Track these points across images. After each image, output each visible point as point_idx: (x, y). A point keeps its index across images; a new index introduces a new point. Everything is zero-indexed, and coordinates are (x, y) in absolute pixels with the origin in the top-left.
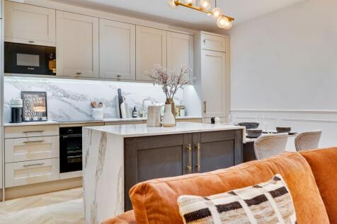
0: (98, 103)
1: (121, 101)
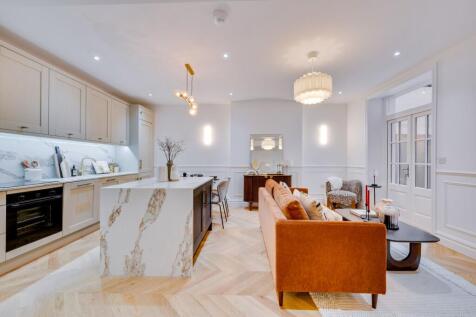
0: (30, 162)
1: (60, 160)
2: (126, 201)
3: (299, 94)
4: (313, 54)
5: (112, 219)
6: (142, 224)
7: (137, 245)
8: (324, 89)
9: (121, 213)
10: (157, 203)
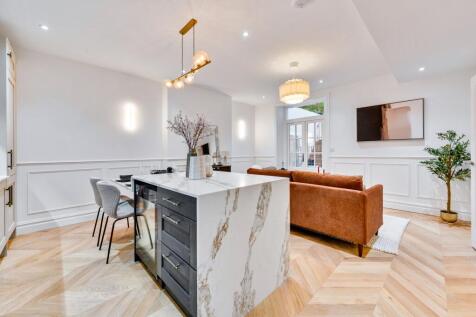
2: (234, 209)
3: (283, 96)
4: (295, 64)
5: (217, 244)
6: (252, 235)
7: (247, 269)
8: (303, 93)
9: (228, 230)
10: (265, 201)
